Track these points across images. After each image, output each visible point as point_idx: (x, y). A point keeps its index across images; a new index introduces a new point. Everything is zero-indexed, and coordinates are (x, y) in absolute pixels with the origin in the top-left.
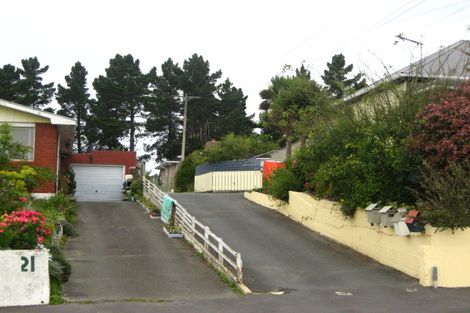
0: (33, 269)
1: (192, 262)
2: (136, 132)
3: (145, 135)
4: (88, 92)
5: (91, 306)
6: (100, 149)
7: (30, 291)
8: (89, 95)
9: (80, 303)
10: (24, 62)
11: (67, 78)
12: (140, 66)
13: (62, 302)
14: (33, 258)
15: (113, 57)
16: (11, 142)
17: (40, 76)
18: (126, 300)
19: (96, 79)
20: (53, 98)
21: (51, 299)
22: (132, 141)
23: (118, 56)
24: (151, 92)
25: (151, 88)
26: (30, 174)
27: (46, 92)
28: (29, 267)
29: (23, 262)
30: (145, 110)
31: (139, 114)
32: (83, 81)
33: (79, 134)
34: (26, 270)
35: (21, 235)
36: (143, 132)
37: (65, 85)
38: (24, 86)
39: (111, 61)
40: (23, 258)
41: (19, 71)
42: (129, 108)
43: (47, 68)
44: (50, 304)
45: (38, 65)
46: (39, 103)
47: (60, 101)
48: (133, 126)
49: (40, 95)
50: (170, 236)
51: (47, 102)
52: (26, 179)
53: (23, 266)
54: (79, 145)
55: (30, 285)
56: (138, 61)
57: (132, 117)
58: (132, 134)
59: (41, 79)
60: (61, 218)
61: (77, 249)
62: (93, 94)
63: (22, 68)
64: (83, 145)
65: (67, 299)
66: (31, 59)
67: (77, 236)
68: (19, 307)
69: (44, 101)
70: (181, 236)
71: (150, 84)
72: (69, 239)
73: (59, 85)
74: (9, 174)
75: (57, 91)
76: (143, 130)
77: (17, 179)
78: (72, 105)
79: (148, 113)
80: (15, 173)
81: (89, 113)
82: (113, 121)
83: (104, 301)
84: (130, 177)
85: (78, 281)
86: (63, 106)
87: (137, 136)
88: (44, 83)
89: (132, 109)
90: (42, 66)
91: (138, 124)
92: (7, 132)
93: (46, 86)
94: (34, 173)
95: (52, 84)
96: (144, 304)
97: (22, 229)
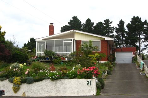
0: (91, 85)
1: (145, 83)
2: (141, 41)
3: (144, 42)
4: (125, 29)
5: (108, 96)
6: (130, 47)
7: (90, 91)
8: (125, 30)
9: (105, 95)
10: (105, 21)
11: (118, 25)
12: (141, 20)
13: (100, 95)
14: (91, 81)
15: (133, 17)
16: (92, 46)
17: (110, 25)
18: (119, 95)
19: (127, 25)
20: (114, 31)
21: (96, 94)
22: (140, 44)
23: (134, 17)
24: (145, 28)
25: (145, 26)
26: (98, 56)
27: (112, 30)
28: (89, 84)
29: (88, 83)
30: (144, 34)
31: (142, 35)
32: (123, 26)
33: (123, 42)
34: (89, 85)
35: (87, 74)
36: (143, 41)
37: (118, 27)
38: (105, 28)
39: (132, 19)
40: (88, 81)
41: (103, 23)
42: (138, 33)
43: (112, 22)
44: (96, 95)
45: (109, 21)
46: (110, 33)
47: (116, 32)
48: (140, 39)
49: (110, 30)
50: (141, 74)
51: (112, 33)
52: (96, 57)
53: (88, 84)
54: (123, 45)
55: (90, 89)
56: (140, 18)
57: (140, 36)
58: (140, 41)
59: (110, 26)
60: (107, 69)
61: (110, 78)
62: (127, 29)
63: (104, 23)
64: (124, 46)
65: (101, 94)
66: (107, 20)
67: (112, 74)
68: (87, 96)
69: (112, 32)
70: (145, 74)
71: (145, 25)
72: (109, 75)
73: (116, 27)
74: (91, 56)
75: (115, 29)
76: (143, 40)
77: (94, 57)
78: (120, 33)
79: (145, 34)
80: (93, 55)
81: (126, 35)
82: (133, 38)
83: (113, 95)
84: (134, 55)
85: (107, 88)
86: (117, 34)
87: (141, 42)
88: (111, 27)
89: (139, 34)
90: (110, 22)
91: (142, 38)
92: (91, 43)
93: (112, 28)
94: (99, 55)
95: (114, 27)
96: (125, 96)
97: (88, 72)
